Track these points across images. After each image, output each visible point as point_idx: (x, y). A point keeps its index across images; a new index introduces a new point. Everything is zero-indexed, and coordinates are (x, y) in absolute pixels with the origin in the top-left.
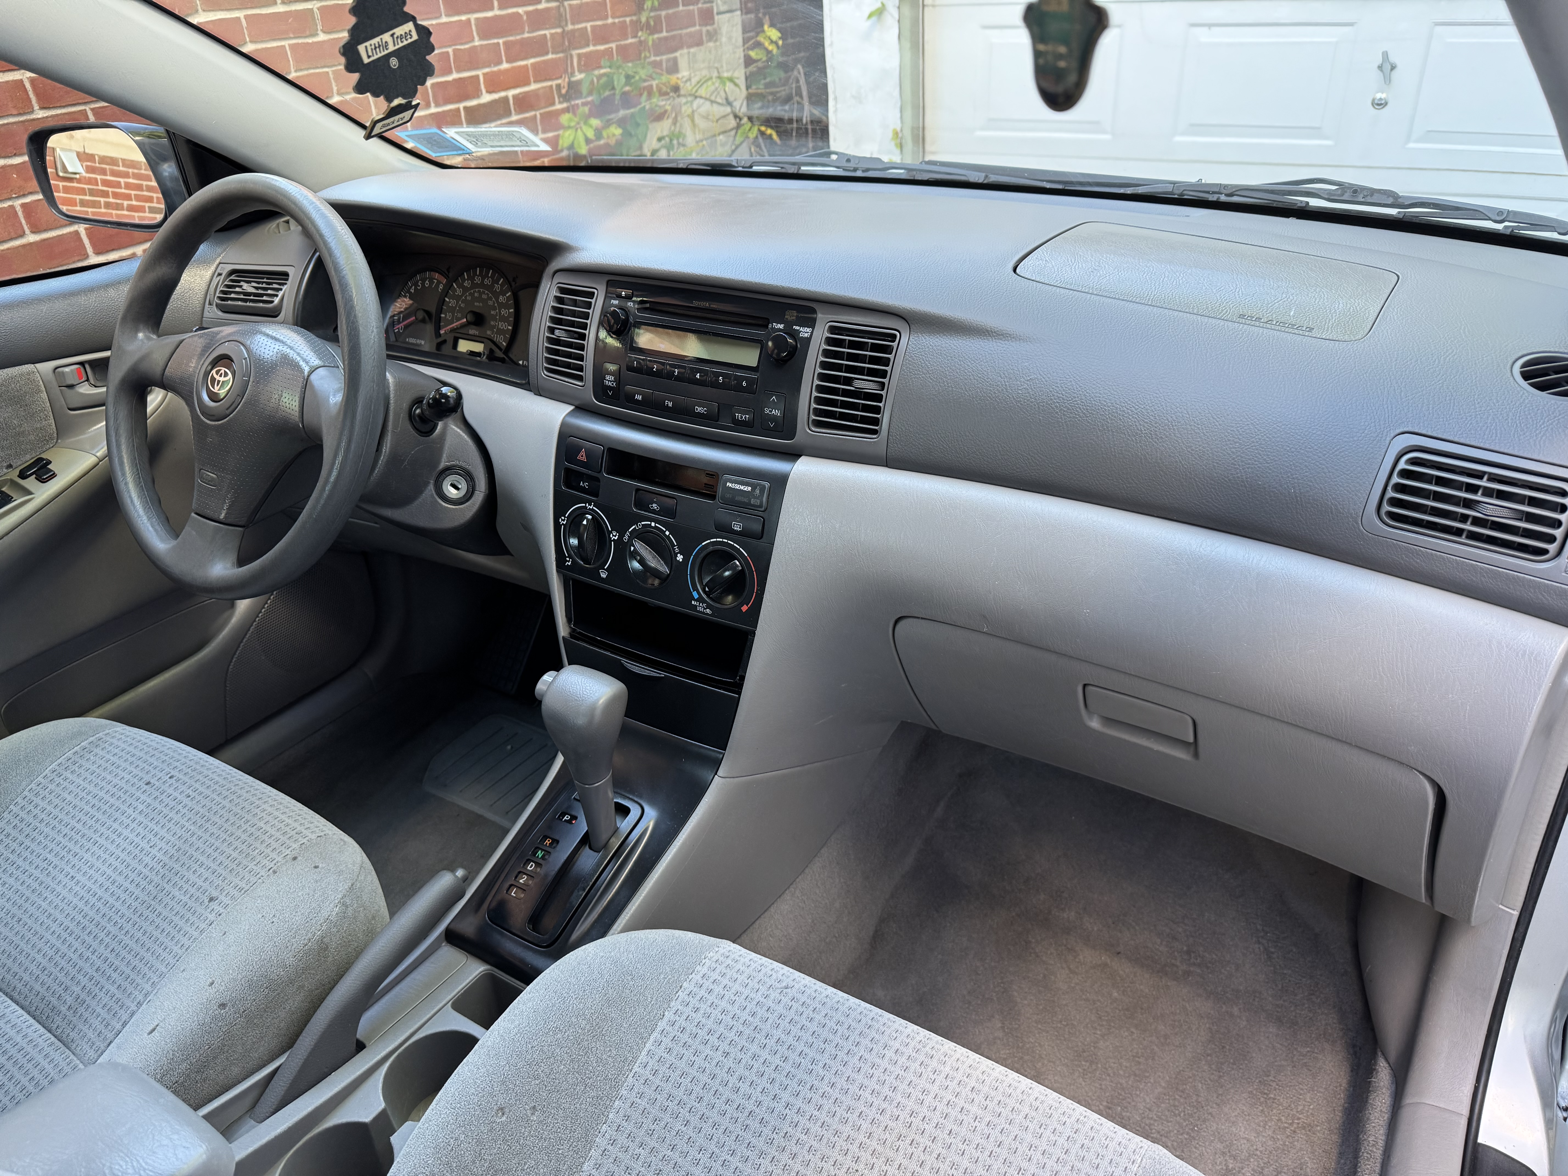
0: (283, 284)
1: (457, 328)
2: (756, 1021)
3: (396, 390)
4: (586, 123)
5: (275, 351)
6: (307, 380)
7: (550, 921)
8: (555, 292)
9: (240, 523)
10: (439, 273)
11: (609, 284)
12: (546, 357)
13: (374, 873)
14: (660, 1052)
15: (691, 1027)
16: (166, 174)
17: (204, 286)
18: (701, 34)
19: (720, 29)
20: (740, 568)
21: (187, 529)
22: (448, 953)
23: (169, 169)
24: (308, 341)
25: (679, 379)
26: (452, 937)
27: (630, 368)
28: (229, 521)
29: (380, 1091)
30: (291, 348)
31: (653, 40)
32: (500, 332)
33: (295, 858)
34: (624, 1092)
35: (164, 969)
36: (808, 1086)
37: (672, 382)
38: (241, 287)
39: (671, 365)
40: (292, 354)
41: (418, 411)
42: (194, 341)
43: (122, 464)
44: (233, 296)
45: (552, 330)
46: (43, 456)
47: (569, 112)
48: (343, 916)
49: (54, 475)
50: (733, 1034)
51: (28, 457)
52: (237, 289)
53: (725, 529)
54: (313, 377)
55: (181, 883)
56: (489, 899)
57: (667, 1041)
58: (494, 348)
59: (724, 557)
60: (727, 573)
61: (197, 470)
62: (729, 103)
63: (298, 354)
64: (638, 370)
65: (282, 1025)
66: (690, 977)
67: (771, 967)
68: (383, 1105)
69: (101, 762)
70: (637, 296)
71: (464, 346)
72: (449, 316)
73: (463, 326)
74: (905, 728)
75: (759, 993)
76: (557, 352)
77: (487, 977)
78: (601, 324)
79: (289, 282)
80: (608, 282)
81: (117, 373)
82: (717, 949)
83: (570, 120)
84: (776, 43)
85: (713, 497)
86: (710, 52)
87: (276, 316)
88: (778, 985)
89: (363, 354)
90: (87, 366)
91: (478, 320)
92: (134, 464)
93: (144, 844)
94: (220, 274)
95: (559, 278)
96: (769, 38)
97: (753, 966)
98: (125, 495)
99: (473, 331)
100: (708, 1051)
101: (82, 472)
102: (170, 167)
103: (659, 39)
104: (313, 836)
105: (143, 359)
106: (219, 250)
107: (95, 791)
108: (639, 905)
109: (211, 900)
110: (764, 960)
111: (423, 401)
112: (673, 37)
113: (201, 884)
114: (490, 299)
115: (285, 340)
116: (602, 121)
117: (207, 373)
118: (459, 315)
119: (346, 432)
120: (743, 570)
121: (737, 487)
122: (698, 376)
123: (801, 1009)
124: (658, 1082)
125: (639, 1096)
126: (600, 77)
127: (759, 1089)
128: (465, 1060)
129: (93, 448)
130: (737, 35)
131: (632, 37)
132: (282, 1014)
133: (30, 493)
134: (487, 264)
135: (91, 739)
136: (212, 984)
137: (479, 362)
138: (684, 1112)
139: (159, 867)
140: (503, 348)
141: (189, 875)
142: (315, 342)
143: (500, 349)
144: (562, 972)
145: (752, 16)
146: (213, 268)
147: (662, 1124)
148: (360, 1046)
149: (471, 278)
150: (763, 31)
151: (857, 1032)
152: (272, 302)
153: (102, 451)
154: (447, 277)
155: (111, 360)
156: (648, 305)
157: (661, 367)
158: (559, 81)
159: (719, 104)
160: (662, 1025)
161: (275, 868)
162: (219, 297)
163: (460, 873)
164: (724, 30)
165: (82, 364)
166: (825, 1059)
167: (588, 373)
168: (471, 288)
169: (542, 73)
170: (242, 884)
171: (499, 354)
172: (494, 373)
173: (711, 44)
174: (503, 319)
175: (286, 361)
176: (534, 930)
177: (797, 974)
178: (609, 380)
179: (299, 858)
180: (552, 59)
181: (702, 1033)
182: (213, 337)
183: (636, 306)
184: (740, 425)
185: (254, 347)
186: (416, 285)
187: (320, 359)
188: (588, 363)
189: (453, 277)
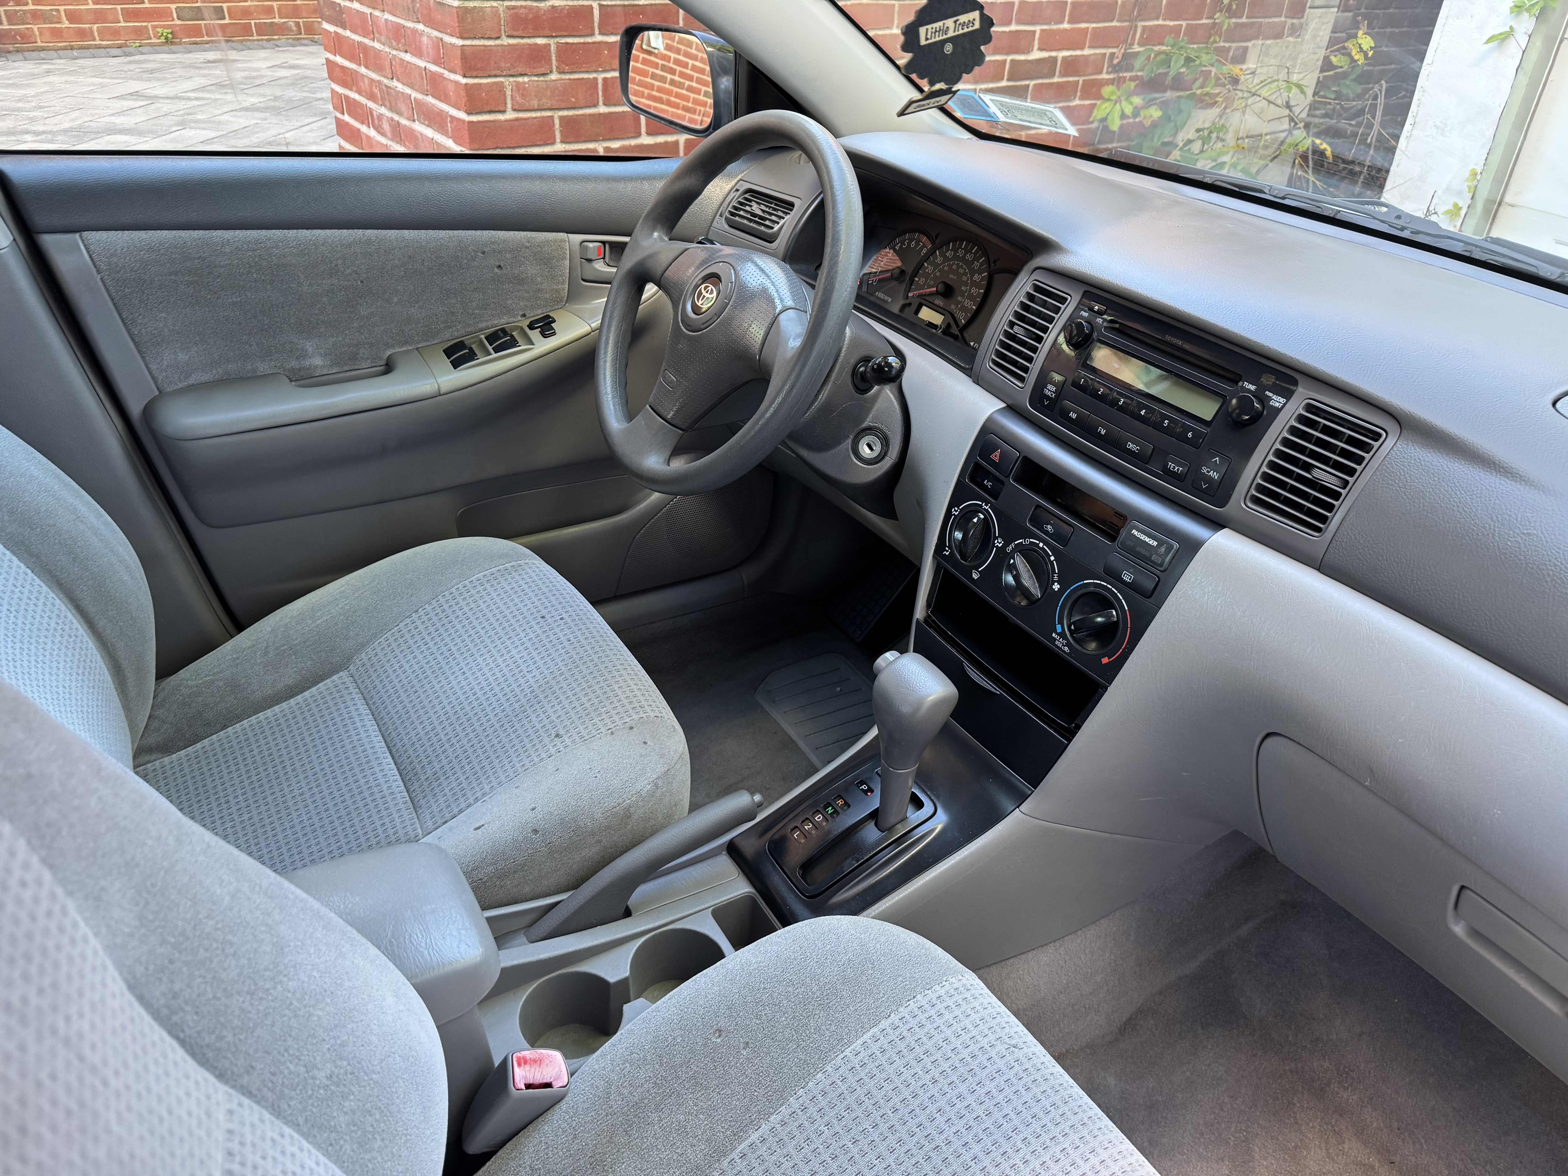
0: (787, 214)
1: (925, 295)
2: (974, 1064)
3: (849, 345)
4: (1127, 99)
5: (759, 282)
6: (776, 318)
7: (820, 874)
8: (1029, 288)
9: (682, 427)
10: (927, 237)
11: (1086, 294)
12: (997, 350)
13: (689, 766)
14: (875, 1048)
15: (910, 1039)
16: (723, 87)
17: (721, 198)
18: (1284, 27)
19: (1307, 25)
20: (1115, 619)
21: (638, 417)
22: (724, 862)
23: (727, 82)
24: (789, 281)
25: (1121, 409)
26: (732, 849)
27: (1075, 384)
28: (674, 422)
29: (630, 960)
30: (773, 284)
31: (1229, 24)
32: (964, 309)
33: (631, 728)
34: (828, 1068)
35: (503, 779)
36: (1001, 1151)
37: (1114, 411)
38: (751, 206)
39: (1119, 393)
40: (772, 290)
41: (862, 369)
42: (697, 252)
43: (607, 343)
44: (742, 213)
45: (1012, 324)
46: (551, 314)
47: (1113, 84)
48: (652, 794)
49: (554, 334)
50: (948, 1065)
51: (540, 311)
52: (748, 208)
53: (1114, 576)
54: (782, 317)
55: (540, 712)
56: (774, 830)
57: (884, 1042)
58: (952, 323)
59: (1104, 602)
60: (1099, 619)
61: (663, 369)
62: (1288, 106)
63: (777, 291)
64: (1083, 389)
65: (575, 866)
66: (927, 992)
67: (1006, 1019)
68: (627, 974)
69: (515, 585)
70: (1109, 315)
71: (926, 314)
72: (922, 281)
73: (931, 294)
74: (1236, 836)
75: (986, 1040)
76: (1008, 348)
77: (749, 900)
78: (1064, 329)
79: (792, 213)
80: (1085, 292)
81: (629, 260)
82: (960, 978)
83: (1113, 93)
84: (1366, 54)
85: (1113, 538)
86: (1287, 47)
87: (771, 242)
88: (1007, 1040)
89: (831, 309)
90: (607, 246)
91: (948, 292)
92: (616, 346)
93: (523, 667)
94: (737, 190)
95: (1038, 275)
96: (1360, 48)
97: (990, 1010)
98: (601, 371)
99: (939, 301)
100: (918, 1070)
101: (576, 338)
102: (728, 80)
103: (1236, 24)
104: (652, 714)
105: (650, 256)
106: (744, 167)
107: (503, 608)
108: (903, 898)
109: (557, 736)
110: (1004, 1009)
111: (870, 361)
112: (1253, 24)
113: (554, 719)
114: (965, 274)
115: (770, 274)
116: (1143, 100)
117: (697, 286)
118: (932, 283)
119: (792, 377)
120: (1117, 623)
121: (1143, 537)
122: (1143, 412)
123: (1021, 1074)
124: (863, 1075)
125: (841, 1079)
126: (1159, 53)
127: (954, 1129)
128: (705, 971)
129: (590, 319)
130: (1325, 34)
131: (1207, 18)
132: (577, 858)
133: (533, 344)
134: (973, 240)
135: (513, 563)
136: (534, 809)
137: (934, 334)
138: (876, 1115)
139: (528, 691)
140: (961, 325)
141: (548, 707)
142: (794, 283)
143: (958, 326)
144: (813, 931)
145: (1350, 14)
146: (734, 183)
147: (854, 1115)
148: (628, 913)
149: (955, 250)
150: (1355, 36)
151: (1069, 1123)
152: (772, 228)
153: (596, 324)
154: (933, 243)
155: (629, 245)
156: (1117, 326)
157: (1108, 391)
158: (1114, 50)
159: (1277, 106)
160: (884, 1024)
161: (613, 730)
162: (730, 212)
163: (757, 798)
164: (1312, 26)
165: (604, 243)
166: (1027, 1133)
167: (1032, 378)
168: (952, 259)
169: (1100, 39)
170: (584, 733)
171: (955, 330)
172: (943, 350)
173: (1291, 39)
174: (971, 297)
175: (764, 294)
176: (802, 877)
177: (1030, 1038)
178: (1050, 390)
179: (635, 729)
180: (1115, 27)
181: (919, 1050)
182: (713, 254)
183: (1105, 324)
184: (1169, 476)
185: (742, 274)
186: (903, 243)
187: (794, 301)
188: (1035, 368)
189: (938, 245)
